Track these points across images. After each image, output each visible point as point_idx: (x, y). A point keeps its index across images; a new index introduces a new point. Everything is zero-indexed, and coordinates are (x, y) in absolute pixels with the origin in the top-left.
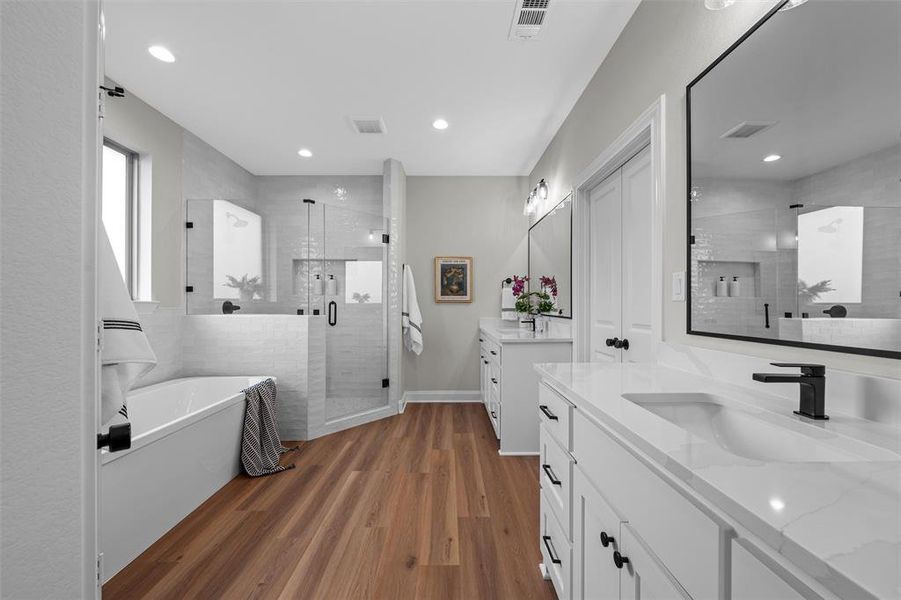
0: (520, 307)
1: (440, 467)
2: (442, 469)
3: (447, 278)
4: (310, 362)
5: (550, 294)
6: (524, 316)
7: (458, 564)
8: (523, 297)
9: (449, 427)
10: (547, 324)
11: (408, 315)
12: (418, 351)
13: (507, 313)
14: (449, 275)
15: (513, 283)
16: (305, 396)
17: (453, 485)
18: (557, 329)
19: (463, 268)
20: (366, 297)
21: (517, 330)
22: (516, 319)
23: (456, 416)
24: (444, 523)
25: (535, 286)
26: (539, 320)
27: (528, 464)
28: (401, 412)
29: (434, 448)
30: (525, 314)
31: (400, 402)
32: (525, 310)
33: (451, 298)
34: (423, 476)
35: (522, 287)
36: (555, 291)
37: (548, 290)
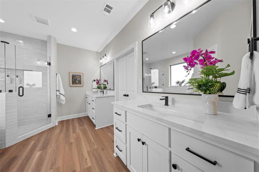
0: (99, 88)
1: (77, 139)
2: (78, 139)
3: (74, 79)
4: (6, 113)
5: (107, 84)
6: (99, 90)
7: (91, 165)
8: (99, 85)
9: (77, 125)
10: (107, 92)
11: (59, 91)
12: (64, 103)
13: (94, 89)
14: (75, 78)
15: (96, 81)
16: (4, 128)
17: (83, 142)
18: (110, 93)
19: (80, 76)
20: (34, 85)
21: (97, 94)
22: (97, 91)
23: (79, 121)
24: (83, 155)
25: (102, 82)
26: (105, 91)
27: (104, 129)
28: (57, 124)
29: (73, 133)
30: (100, 89)
31: (56, 121)
32: (100, 88)
33: (76, 85)
34: (71, 143)
35: (99, 82)
36: (108, 83)
37: (106, 83)
